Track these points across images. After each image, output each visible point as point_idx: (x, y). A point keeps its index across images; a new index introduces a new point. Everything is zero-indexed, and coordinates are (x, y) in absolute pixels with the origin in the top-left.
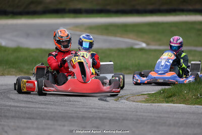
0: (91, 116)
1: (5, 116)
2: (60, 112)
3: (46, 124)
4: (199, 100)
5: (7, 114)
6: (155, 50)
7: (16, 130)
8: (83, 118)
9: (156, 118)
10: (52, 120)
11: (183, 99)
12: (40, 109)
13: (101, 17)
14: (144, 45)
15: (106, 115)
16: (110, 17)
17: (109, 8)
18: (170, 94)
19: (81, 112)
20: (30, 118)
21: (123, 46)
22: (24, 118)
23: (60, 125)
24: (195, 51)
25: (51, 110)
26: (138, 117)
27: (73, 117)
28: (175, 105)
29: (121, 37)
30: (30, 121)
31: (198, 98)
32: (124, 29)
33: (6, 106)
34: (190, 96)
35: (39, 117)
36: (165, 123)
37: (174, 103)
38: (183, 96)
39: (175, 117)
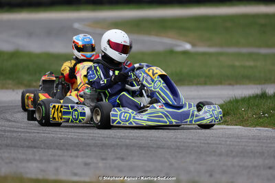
0: (113, 143)
3: (51, 155)
4: (261, 120)
6: (204, 54)
7: (11, 163)
8: (104, 146)
9: (202, 145)
10: (61, 149)
11: (239, 118)
12: (46, 135)
13: (130, 9)
14: (188, 47)
15: (134, 141)
16: (143, 8)
19: (101, 138)
20: (31, 147)
21: (160, 48)
22: (22, 147)
23: (71, 156)
24: (258, 54)
25: (59, 136)
26: (178, 144)
27: (89, 146)
28: (229, 127)
29: (157, 35)
30: (30, 151)
31: (260, 117)
32: (162, 26)
34: (250, 115)
35: (42, 146)
36: (215, 151)
37: (228, 125)
38: (241, 114)
39: (228, 143)
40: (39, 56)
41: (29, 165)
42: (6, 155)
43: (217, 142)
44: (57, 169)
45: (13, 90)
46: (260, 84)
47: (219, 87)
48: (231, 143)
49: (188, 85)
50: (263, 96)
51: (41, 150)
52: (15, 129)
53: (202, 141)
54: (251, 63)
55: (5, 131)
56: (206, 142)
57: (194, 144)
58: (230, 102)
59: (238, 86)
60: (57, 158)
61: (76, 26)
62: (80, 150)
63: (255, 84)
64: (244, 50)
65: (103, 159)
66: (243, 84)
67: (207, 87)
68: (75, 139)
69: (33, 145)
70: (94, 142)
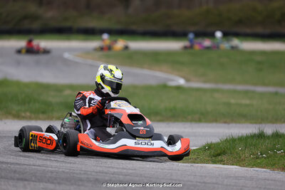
0: (107, 178)
2: (63, 172)
6: (198, 90)
8: (97, 180)
9: (198, 184)
10: (53, 183)
11: (236, 158)
12: (36, 167)
14: (182, 82)
15: (128, 177)
17: (134, 27)
18: (219, 152)
19: (93, 173)
20: (22, 180)
21: (153, 82)
22: (12, 179)
24: (253, 92)
25: (51, 169)
28: (226, 166)
29: (150, 69)
30: (21, 184)
31: (257, 158)
32: (155, 58)
34: (247, 155)
35: (33, 179)
37: (224, 164)
38: (237, 154)
39: (225, 183)
40: (27, 85)
43: (214, 181)
45: (1, 120)
46: (256, 123)
47: (214, 124)
48: (228, 183)
49: (182, 121)
50: (261, 136)
51: (32, 183)
54: (248, 102)
56: (202, 181)
57: (189, 183)
58: (227, 141)
59: (234, 125)
61: (66, 55)
62: (72, 184)
63: (251, 123)
64: (240, 88)
66: (240, 123)
67: (202, 124)
68: (67, 173)
70: (86, 176)
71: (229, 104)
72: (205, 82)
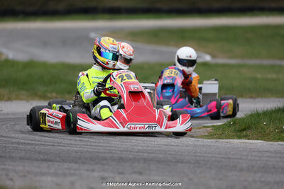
0: (131, 156)
1: (11, 158)
2: (87, 151)
3: (67, 169)
5: (14, 155)
6: (224, 66)
7: (25, 176)
8: (121, 160)
9: (223, 160)
10: (76, 163)
11: (261, 132)
12: (61, 148)
13: (149, 18)
14: (208, 58)
15: (153, 155)
18: (244, 127)
19: (118, 152)
20: (46, 160)
22: (36, 160)
23: (87, 170)
24: (280, 66)
25: (75, 149)
26: (198, 158)
27: (105, 159)
28: (251, 141)
30: (45, 165)
31: (282, 132)
32: (181, 36)
33: (13, 143)
34: (272, 129)
35: (58, 159)
36: (235, 166)
37: (249, 139)
38: (262, 129)
39: (249, 157)
40: (53, 66)
41: (44, 178)
42: (21, 168)
43: (238, 156)
44: (72, 183)
45: (27, 101)
46: (282, 97)
48: (253, 158)
51: (56, 164)
52: (29, 142)
53: (222, 156)
54: (274, 76)
55: (19, 143)
56: (226, 157)
58: (251, 115)
59: (260, 99)
60: (72, 172)
61: (92, 35)
62: (96, 164)
63: (277, 97)
64: (266, 62)
65: (120, 173)
69: (47, 158)
70: (111, 155)
71: (255, 79)
72: (231, 58)
